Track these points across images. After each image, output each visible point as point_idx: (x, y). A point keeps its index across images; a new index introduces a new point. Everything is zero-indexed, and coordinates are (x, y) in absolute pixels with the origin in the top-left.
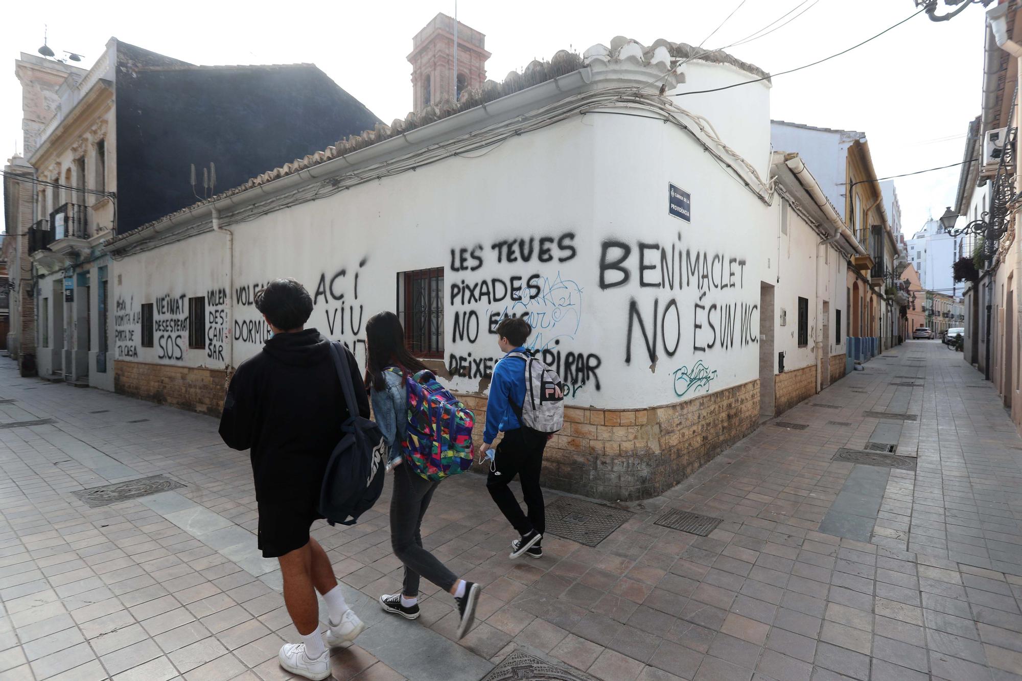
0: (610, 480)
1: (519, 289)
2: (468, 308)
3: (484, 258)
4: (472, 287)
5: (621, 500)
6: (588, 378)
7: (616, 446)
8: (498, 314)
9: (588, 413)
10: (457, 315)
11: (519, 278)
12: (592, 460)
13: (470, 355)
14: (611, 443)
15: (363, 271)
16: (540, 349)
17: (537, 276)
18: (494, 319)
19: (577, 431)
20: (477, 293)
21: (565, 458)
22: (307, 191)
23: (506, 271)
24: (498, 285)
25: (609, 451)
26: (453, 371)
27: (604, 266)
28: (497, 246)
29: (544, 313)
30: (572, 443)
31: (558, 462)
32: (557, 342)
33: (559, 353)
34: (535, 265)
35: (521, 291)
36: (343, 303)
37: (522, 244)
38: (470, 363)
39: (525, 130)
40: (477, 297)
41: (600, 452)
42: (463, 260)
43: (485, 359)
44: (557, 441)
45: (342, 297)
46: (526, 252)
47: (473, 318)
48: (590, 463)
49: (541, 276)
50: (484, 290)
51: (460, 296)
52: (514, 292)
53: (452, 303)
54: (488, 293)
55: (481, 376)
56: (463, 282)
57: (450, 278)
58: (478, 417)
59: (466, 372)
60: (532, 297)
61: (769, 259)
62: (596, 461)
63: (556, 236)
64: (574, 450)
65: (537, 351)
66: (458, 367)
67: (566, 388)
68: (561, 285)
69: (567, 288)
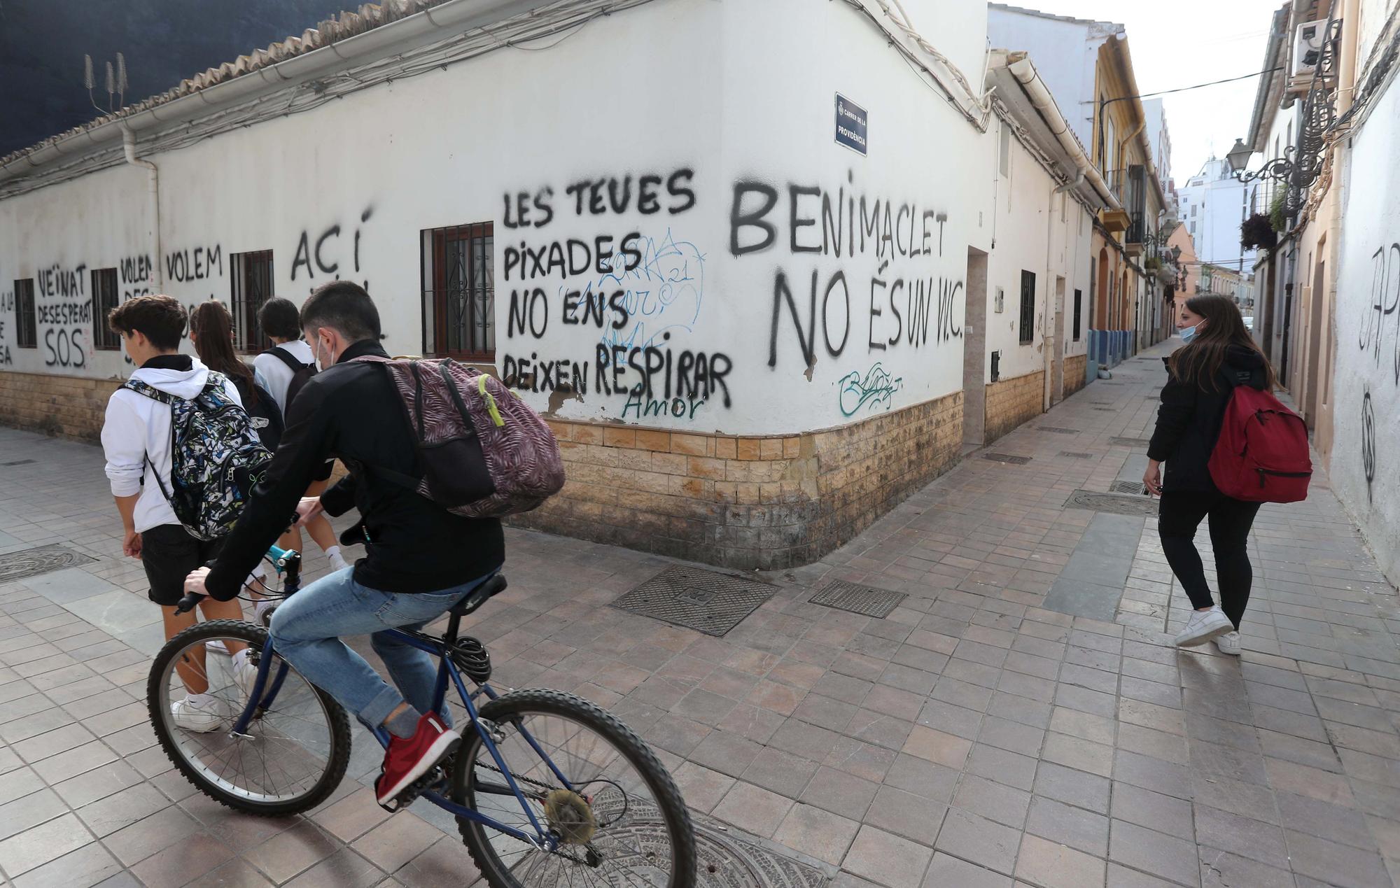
0: (745, 540)
1: (609, 255)
2: (530, 284)
3: (553, 209)
4: (536, 252)
5: (761, 569)
6: (713, 390)
7: (753, 490)
8: (577, 294)
9: (712, 441)
10: (514, 296)
11: (609, 239)
12: (719, 511)
13: (534, 356)
14: (746, 485)
15: (366, 228)
16: (641, 347)
17: (636, 235)
18: (570, 301)
19: (696, 469)
20: (544, 262)
21: (679, 509)
22: (275, 101)
23: (588, 227)
24: (576, 248)
25: (742, 496)
26: (509, 382)
27: (737, 221)
28: (576, 189)
29: (647, 293)
30: (689, 486)
31: (669, 515)
32: (667, 336)
33: (669, 352)
34: (632, 219)
35: (612, 258)
37: (613, 186)
38: (535, 368)
39: (617, 7)
40: (545, 267)
41: (730, 499)
42: (522, 211)
43: (558, 363)
44: (666, 484)
45: (335, 267)
46: (619, 198)
47: (540, 299)
48: (715, 515)
49: (642, 235)
50: (556, 256)
51: (518, 266)
52: (601, 260)
53: (507, 278)
55: (552, 387)
56: (523, 245)
57: (503, 238)
59: (530, 382)
60: (628, 268)
61: (981, 213)
62: (725, 513)
63: (665, 174)
64: (691, 498)
65: (637, 350)
66: (517, 375)
67: (680, 404)
68: (672, 249)
69: (681, 254)
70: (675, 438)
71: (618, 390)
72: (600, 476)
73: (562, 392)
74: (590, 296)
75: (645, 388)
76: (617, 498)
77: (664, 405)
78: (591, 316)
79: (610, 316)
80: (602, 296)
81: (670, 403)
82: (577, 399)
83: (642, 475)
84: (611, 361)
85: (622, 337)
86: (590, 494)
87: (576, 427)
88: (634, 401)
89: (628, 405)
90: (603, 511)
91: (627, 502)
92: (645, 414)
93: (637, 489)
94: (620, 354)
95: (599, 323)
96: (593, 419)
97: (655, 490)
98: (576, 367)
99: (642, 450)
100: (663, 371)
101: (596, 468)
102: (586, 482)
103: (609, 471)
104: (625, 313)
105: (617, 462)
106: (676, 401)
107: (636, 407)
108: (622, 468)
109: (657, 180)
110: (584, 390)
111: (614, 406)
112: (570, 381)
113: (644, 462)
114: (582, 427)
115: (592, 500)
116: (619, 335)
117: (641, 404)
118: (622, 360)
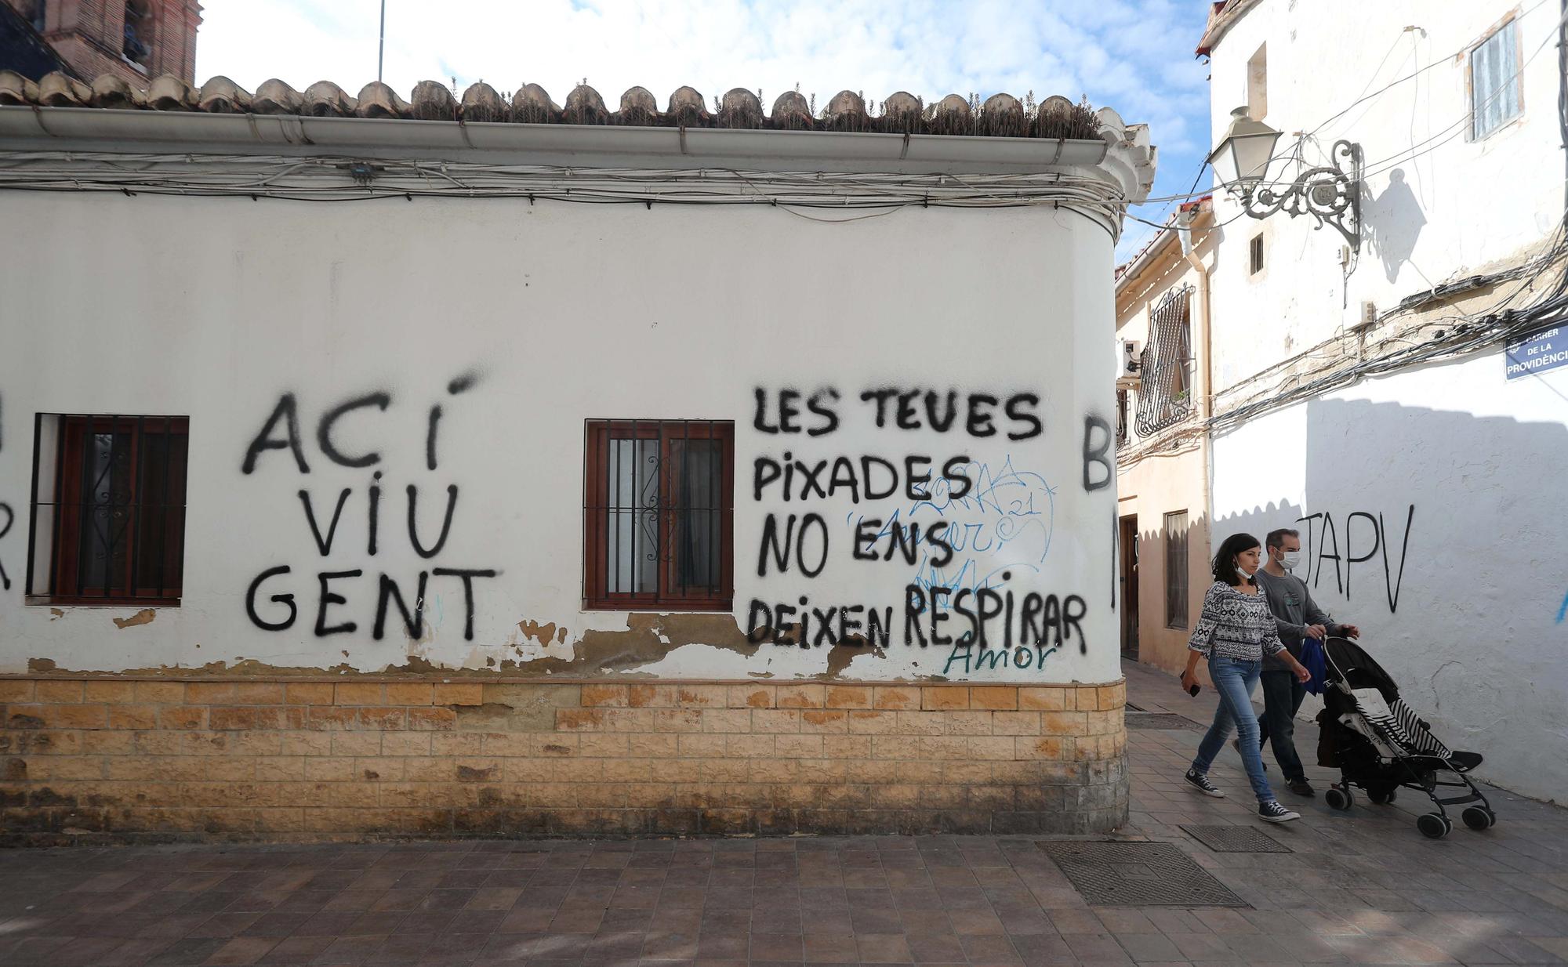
0: (1104, 799)
1: (927, 478)
2: (800, 508)
3: (839, 415)
4: (811, 468)
6: (1067, 635)
7: (1110, 742)
8: (877, 523)
9: (1071, 693)
10: (770, 523)
11: (926, 460)
12: (1080, 770)
13: (803, 601)
14: (1105, 738)
15: (454, 406)
16: (971, 588)
17: (965, 460)
18: (865, 531)
19: (1054, 727)
20: (824, 480)
21: (1030, 775)
22: (232, 169)
23: (895, 444)
24: (874, 467)
25: (1102, 750)
26: (758, 636)
27: (1088, 456)
28: (876, 396)
29: (980, 526)
30: (1044, 747)
31: (1016, 785)
32: (1007, 576)
33: (1010, 595)
34: (958, 439)
35: (930, 484)
36: (378, 475)
37: (931, 400)
38: (805, 617)
40: (825, 487)
41: (1092, 756)
42: (786, 413)
43: (844, 609)
44: (1013, 747)
45: (372, 459)
46: (941, 414)
47: (815, 528)
48: (1076, 776)
49: (972, 459)
50: (843, 474)
51: (779, 483)
52: (914, 484)
53: (758, 496)
54: (852, 482)
55: (832, 640)
56: (788, 456)
57: (748, 446)
58: (833, 722)
59: (795, 634)
60: (953, 496)
62: (1087, 772)
63: (1003, 396)
64: (1046, 760)
65: (966, 592)
66: (773, 626)
67: (1025, 654)
68: (1013, 479)
69: (1025, 485)
70: (1023, 692)
71: (937, 641)
72: (915, 748)
73: (848, 646)
74: (897, 529)
75: (977, 635)
76: (941, 773)
77: (1003, 655)
78: (898, 551)
79: (927, 551)
80: (915, 527)
81: (1012, 652)
82: (874, 654)
83: (977, 740)
84: (928, 606)
85: (944, 577)
86: (900, 774)
87: (879, 691)
88: (962, 652)
89: (952, 658)
90: (920, 793)
91: (955, 776)
92: (977, 668)
93: (972, 759)
94: (941, 597)
95: (911, 559)
96: (901, 678)
97: (997, 757)
98: (873, 615)
99: (978, 710)
101: (910, 740)
102: (894, 759)
103: (927, 740)
104: (949, 550)
105: (942, 729)
106: (1019, 651)
107: (965, 660)
108: (950, 735)
109: (993, 401)
110: (885, 642)
111: (933, 661)
112: (863, 632)
113: (983, 725)
114: (889, 689)
115: (900, 781)
116: (941, 575)
117: (971, 656)
118: (945, 604)
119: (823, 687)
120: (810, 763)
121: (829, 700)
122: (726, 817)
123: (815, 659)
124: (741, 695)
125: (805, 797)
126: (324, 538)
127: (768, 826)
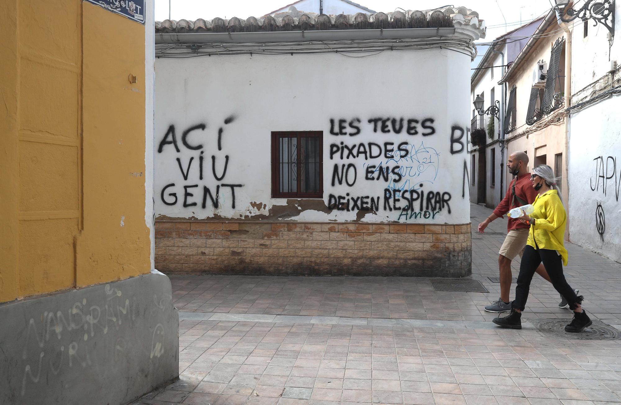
0: (457, 265)
1: (392, 150)
2: (346, 162)
3: (360, 128)
4: (350, 147)
5: (462, 277)
6: (443, 207)
7: (460, 245)
8: (374, 167)
9: (444, 227)
10: (336, 167)
11: (392, 144)
12: (447, 255)
13: (348, 195)
14: (457, 244)
16: (408, 190)
17: (406, 143)
18: (370, 170)
19: (437, 239)
20: (355, 152)
21: (429, 256)
23: (380, 138)
24: (373, 147)
25: (457, 249)
26: (332, 207)
27: (453, 141)
28: (374, 121)
29: (412, 167)
30: (433, 246)
31: (423, 259)
32: (421, 185)
33: (422, 192)
34: (404, 136)
35: (393, 152)
36: (202, 152)
37: (394, 122)
38: (348, 200)
39: (398, 48)
40: (355, 154)
41: (452, 250)
42: (341, 128)
43: (362, 197)
44: (422, 246)
45: (200, 147)
46: (397, 127)
47: (352, 169)
48: (446, 257)
49: (409, 143)
50: (362, 149)
51: (339, 154)
52: (387, 153)
53: (332, 158)
55: (358, 208)
56: (342, 143)
57: (328, 140)
58: (358, 237)
59: (345, 206)
60: (402, 157)
62: (450, 256)
63: (421, 119)
64: (435, 251)
65: (406, 191)
66: (337, 204)
67: (428, 213)
68: (424, 150)
69: (428, 152)
70: (427, 227)
71: (395, 209)
72: (387, 246)
73: (363, 211)
74: (381, 169)
75: (410, 207)
76: (397, 255)
77: (420, 214)
78: (381, 177)
79: (392, 176)
80: (388, 168)
81: (423, 213)
82: (373, 213)
83: (410, 244)
84: (392, 196)
85: (398, 186)
86: (382, 255)
87: (374, 226)
88: (404, 213)
89: (401, 215)
90: (389, 262)
91: (402, 256)
92: (410, 218)
93: (408, 250)
94: (397, 193)
95: (386, 179)
96: (382, 222)
97: (417, 250)
99: (410, 233)
100: (419, 200)
101: (386, 243)
102: (380, 250)
103: (392, 244)
104: (400, 176)
105: (397, 240)
106: (425, 212)
107: (405, 216)
108: (400, 242)
110: (377, 209)
111: (394, 216)
112: (369, 205)
113: (412, 238)
114: (378, 225)
115: (382, 258)
116: (397, 185)
117: (408, 214)
118: (398, 195)
119: (354, 225)
120: (351, 251)
121: (357, 229)
122: (322, 269)
123: (352, 215)
124: (326, 228)
125: (348, 263)
126: (185, 174)
127: (335, 273)
